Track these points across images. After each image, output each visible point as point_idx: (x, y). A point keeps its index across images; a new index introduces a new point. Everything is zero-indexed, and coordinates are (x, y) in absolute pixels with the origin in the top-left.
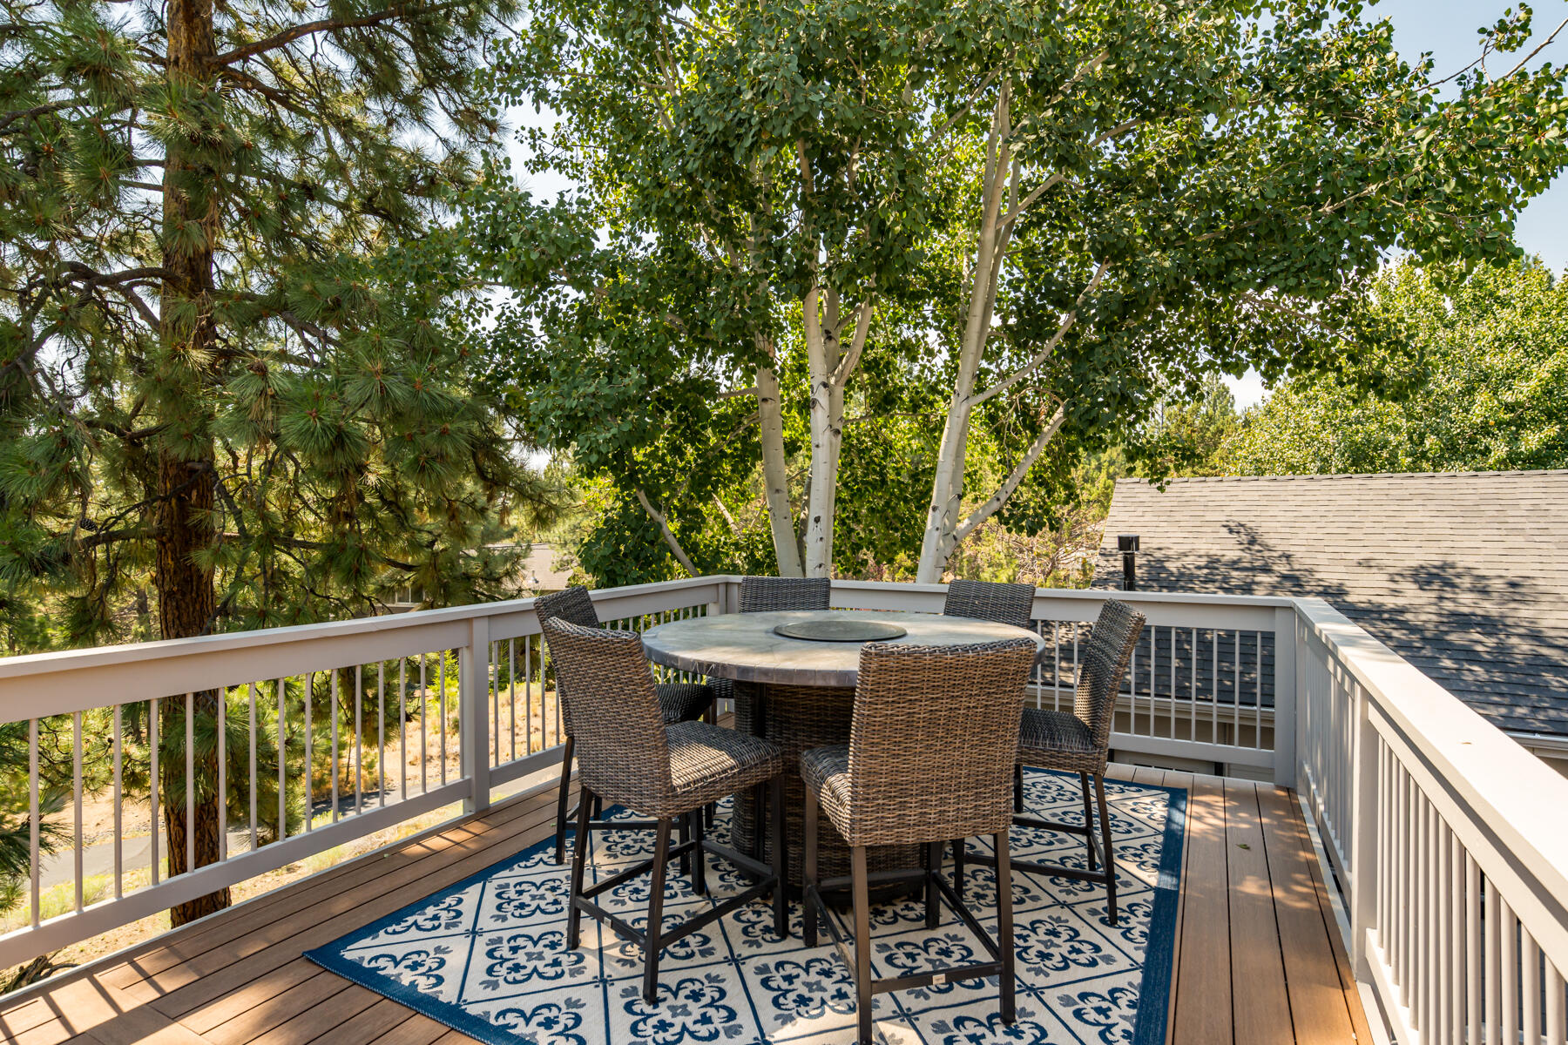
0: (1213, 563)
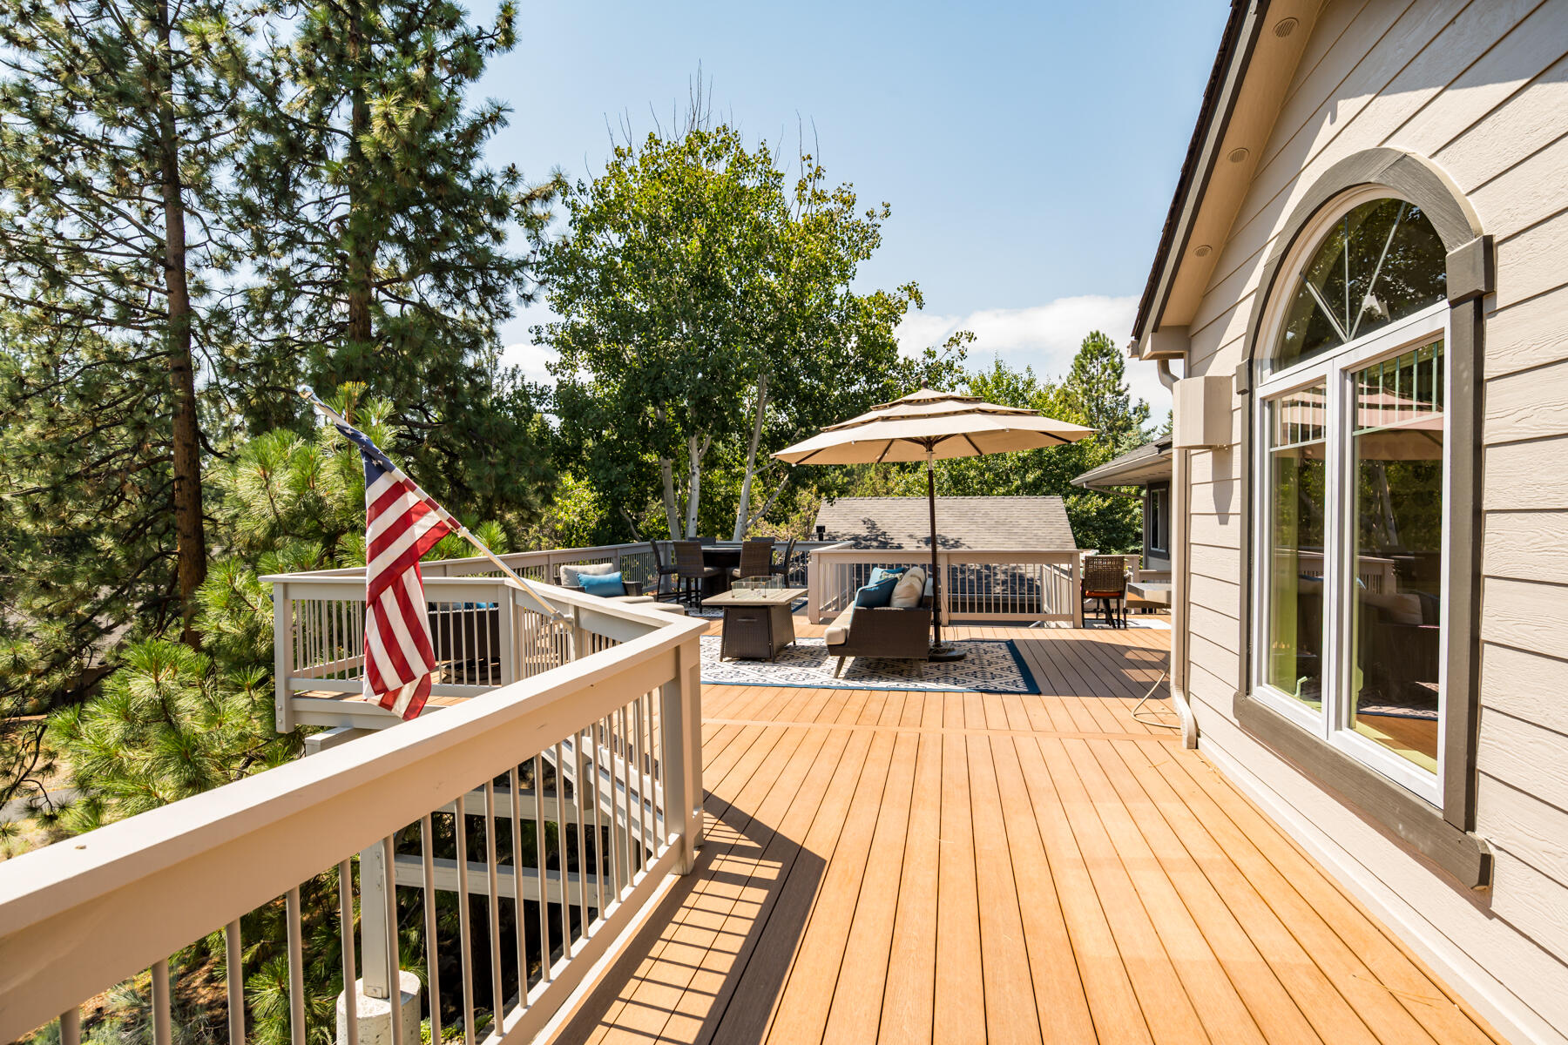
0: (858, 536)
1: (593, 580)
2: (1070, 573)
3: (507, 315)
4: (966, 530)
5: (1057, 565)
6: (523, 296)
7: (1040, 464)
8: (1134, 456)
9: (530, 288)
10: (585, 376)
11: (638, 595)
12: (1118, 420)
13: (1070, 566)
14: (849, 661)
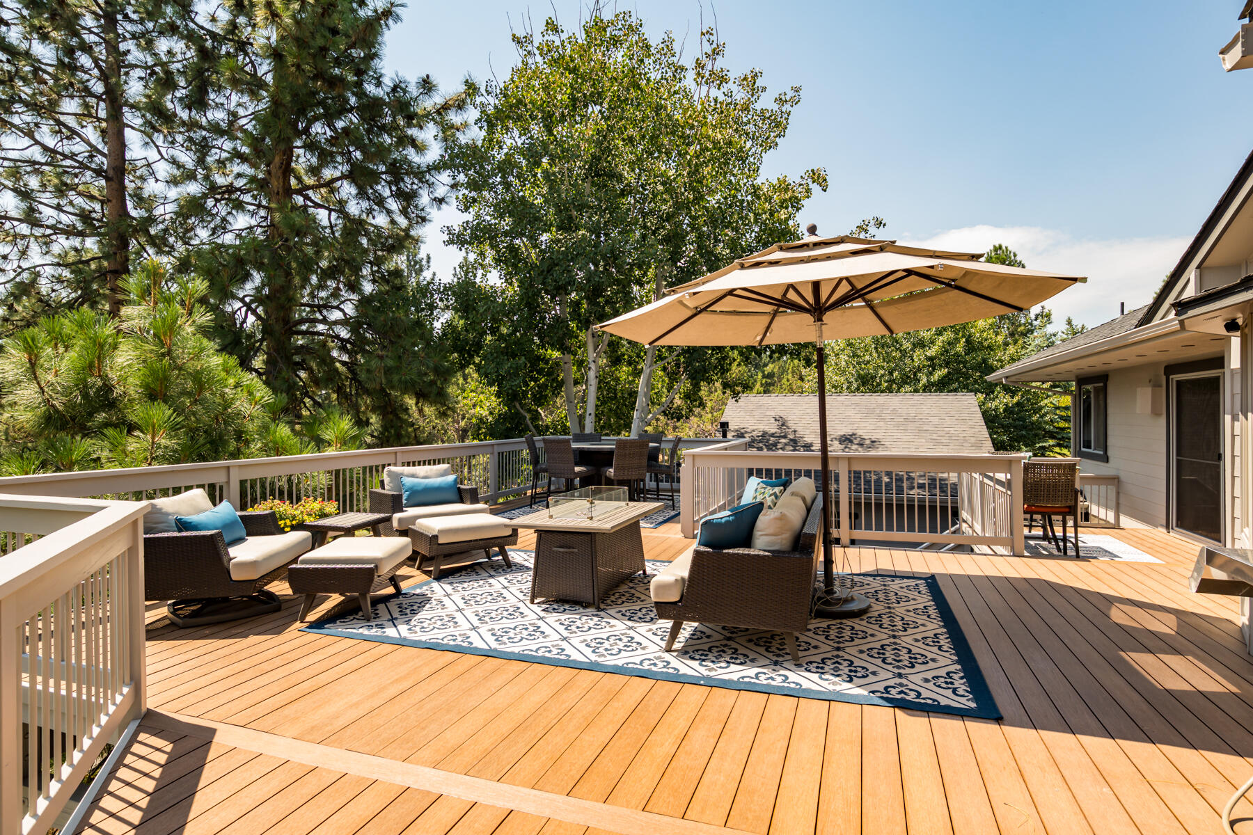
0: (764, 434)
1: (420, 484)
2: (1008, 485)
3: (424, 220)
4: (872, 427)
5: (991, 475)
6: (435, 199)
7: (947, 364)
8: (1076, 344)
9: (441, 191)
10: (494, 279)
11: (472, 503)
12: (1020, 325)
13: (1009, 476)
14: (688, 628)
